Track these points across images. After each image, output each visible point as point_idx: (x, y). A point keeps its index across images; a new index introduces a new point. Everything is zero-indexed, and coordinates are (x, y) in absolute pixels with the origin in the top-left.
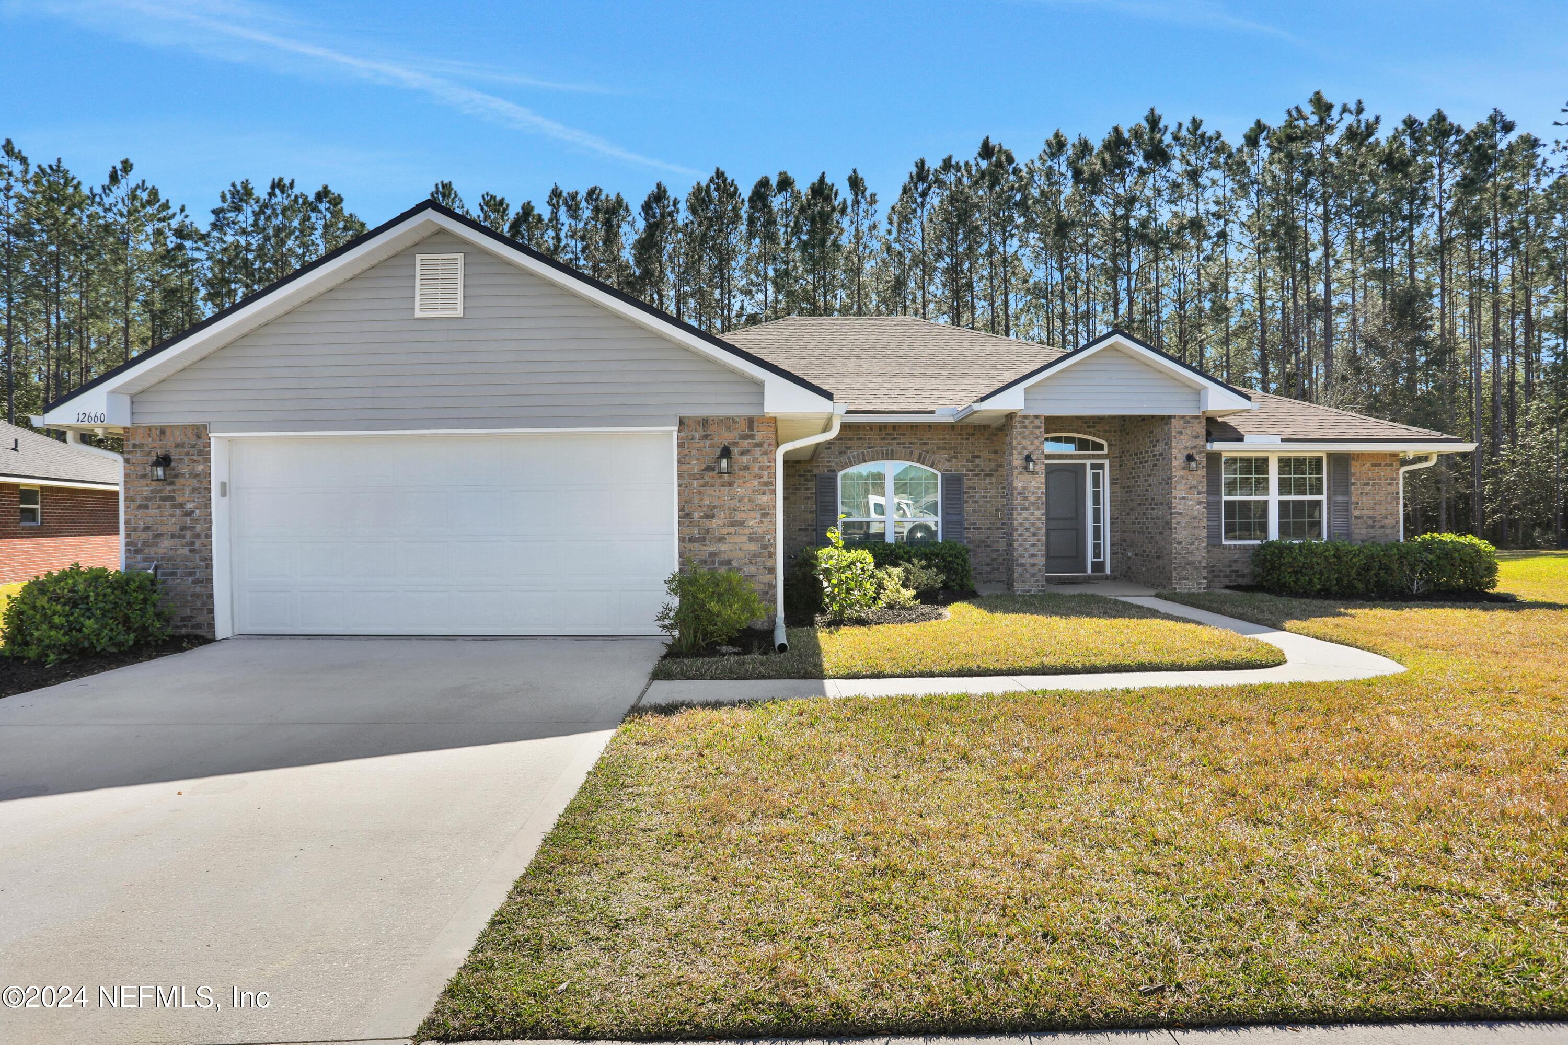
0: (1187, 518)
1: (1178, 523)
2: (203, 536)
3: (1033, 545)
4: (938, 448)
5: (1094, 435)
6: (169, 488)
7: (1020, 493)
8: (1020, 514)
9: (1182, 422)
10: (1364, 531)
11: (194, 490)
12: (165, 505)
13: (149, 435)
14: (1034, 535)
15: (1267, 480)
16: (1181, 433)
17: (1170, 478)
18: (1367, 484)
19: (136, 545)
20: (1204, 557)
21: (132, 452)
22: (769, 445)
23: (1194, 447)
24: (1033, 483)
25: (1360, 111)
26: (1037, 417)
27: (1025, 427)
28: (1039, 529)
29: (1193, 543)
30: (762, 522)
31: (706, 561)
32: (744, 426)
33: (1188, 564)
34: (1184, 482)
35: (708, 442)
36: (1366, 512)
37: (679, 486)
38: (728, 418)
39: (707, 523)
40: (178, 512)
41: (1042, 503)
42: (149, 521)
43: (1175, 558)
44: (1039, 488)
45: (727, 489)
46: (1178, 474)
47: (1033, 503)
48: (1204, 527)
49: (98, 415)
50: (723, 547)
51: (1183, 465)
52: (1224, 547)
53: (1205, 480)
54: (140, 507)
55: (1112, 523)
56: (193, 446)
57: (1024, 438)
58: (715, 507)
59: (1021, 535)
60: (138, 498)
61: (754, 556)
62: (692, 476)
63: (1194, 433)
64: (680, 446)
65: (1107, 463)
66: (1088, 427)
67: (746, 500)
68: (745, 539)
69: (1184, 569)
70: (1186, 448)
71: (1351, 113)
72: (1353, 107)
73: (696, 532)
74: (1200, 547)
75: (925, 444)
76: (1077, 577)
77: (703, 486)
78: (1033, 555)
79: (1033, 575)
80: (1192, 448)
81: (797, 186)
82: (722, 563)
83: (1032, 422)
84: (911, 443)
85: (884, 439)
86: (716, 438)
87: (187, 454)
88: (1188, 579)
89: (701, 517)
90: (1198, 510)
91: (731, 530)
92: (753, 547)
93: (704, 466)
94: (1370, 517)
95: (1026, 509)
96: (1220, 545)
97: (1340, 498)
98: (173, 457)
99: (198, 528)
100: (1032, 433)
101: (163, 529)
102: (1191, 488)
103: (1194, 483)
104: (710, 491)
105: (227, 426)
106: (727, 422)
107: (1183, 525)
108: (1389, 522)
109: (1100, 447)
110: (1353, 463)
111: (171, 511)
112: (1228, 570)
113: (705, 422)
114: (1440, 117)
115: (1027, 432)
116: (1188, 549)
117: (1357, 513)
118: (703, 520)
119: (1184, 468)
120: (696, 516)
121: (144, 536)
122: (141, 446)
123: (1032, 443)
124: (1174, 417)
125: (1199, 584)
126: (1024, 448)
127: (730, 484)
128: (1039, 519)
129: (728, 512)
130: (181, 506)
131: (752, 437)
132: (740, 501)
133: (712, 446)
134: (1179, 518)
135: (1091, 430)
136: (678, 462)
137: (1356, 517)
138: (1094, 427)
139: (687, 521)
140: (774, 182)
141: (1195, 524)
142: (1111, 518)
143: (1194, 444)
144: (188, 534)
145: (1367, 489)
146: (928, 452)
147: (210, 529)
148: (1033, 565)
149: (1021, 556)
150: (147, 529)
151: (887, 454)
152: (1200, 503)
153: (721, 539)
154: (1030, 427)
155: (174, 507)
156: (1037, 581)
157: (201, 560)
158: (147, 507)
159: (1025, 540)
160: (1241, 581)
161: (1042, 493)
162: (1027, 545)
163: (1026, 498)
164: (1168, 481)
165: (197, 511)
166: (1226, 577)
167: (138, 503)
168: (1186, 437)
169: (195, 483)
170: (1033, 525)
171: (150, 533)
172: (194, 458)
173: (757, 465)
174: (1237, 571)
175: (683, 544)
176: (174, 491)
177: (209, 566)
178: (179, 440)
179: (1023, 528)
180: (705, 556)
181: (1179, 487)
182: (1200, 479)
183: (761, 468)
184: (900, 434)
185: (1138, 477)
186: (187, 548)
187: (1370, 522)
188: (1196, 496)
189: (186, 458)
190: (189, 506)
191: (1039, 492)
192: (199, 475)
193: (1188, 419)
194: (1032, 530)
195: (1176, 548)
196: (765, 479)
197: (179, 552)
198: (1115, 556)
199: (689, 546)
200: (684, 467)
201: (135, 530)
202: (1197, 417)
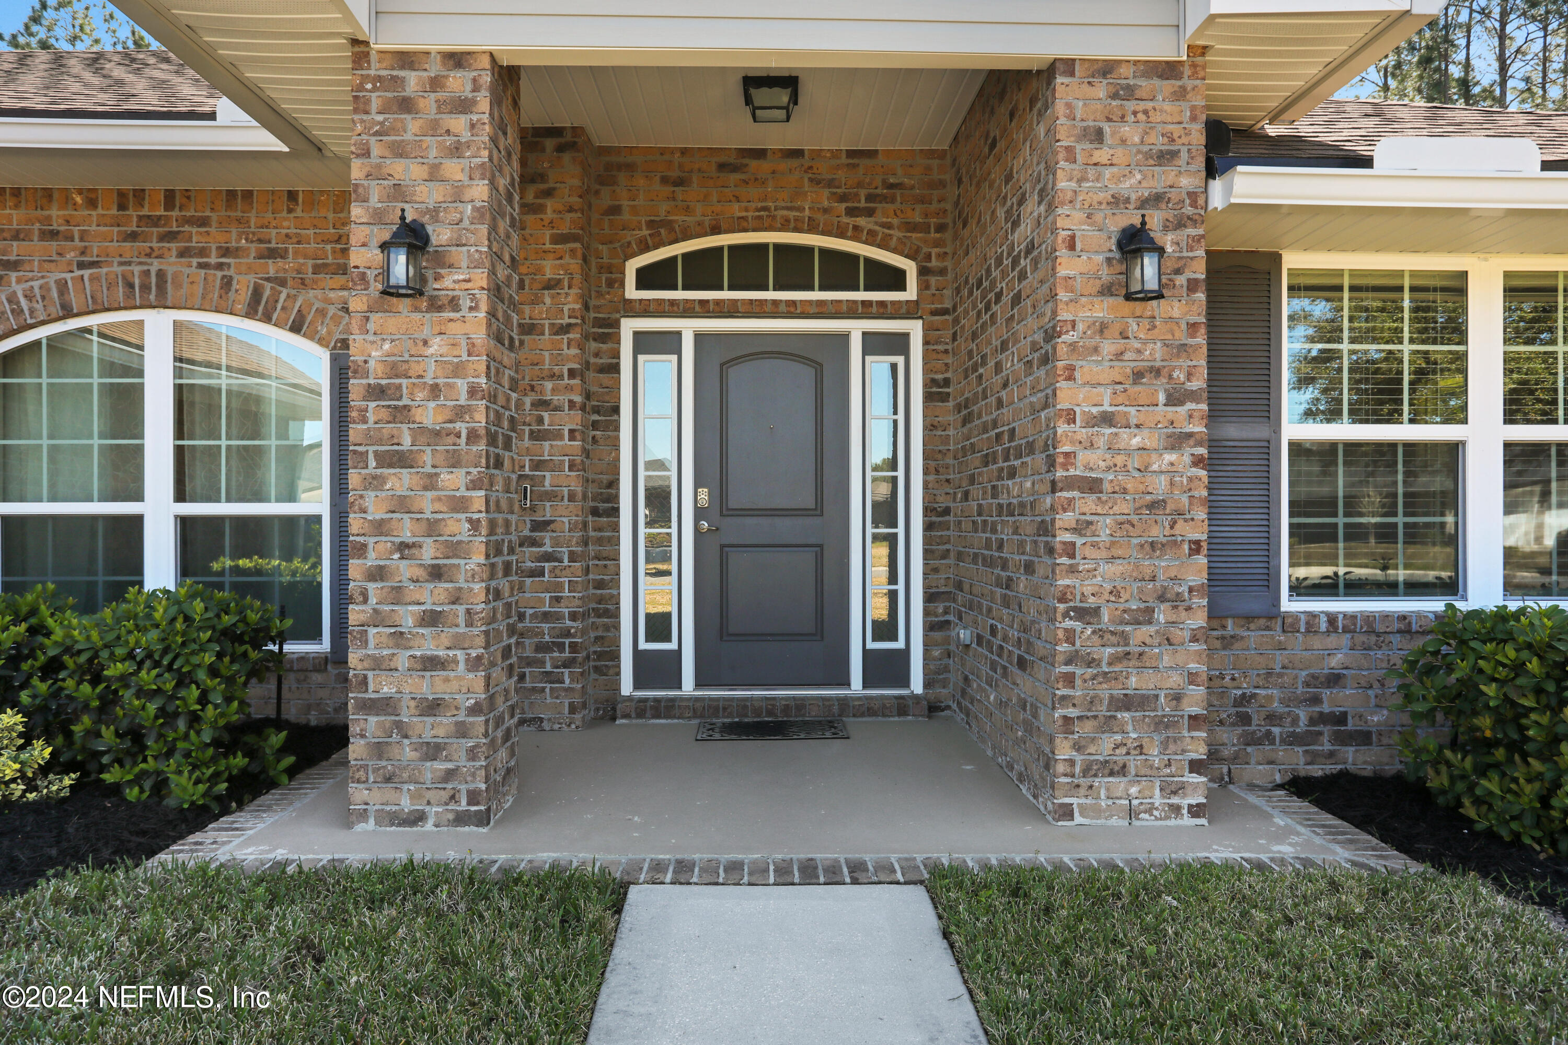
0: (1123, 507)
1: (1080, 528)
3: (431, 619)
4: (317, 269)
5: (871, 239)
7: (377, 392)
8: (375, 482)
9: (1101, 90)
14: (436, 573)
15: (1460, 363)
16: (1098, 136)
17: (1048, 332)
20: (1192, 678)
23: (1156, 199)
24: (436, 346)
26: (457, 60)
27: (406, 105)
28: (455, 549)
29: (1145, 616)
33: (1127, 703)
34: (1108, 347)
41: (473, 436)
43: (1070, 680)
44: (458, 370)
46: (1081, 313)
47: (436, 435)
48: (1196, 547)
51: (1106, 275)
52: (1289, 624)
53: (1201, 339)
55: (928, 527)
57: (399, 151)
59: (378, 574)
63: (1158, 142)
65: (915, 329)
66: (851, 212)
70: (1117, 202)
74: (1178, 634)
75: (273, 254)
76: (800, 704)
78: (431, 664)
79: (433, 751)
80: (1144, 203)
83: (436, 84)
84: (226, 252)
85: (133, 237)
88: (1123, 771)
90: (1171, 471)
95: (401, 460)
96: (1273, 614)
100: (433, 128)
102: (1138, 376)
103: (1155, 352)
107: (1104, 536)
109: (896, 279)
112: (1303, 715)
115: (412, 126)
116: (1124, 638)
119: (1107, 291)
123: (434, 174)
124: (1069, 65)
126: (398, 192)
128: (459, 505)
134: (1087, 504)
135: (861, 221)
138: (870, 213)
141: (1158, 533)
142: (927, 511)
143: (1158, 185)
146: (282, 282)
148: (432, 707)
149: (378, 664)
151: (145, 288)
152: (1177, 441)
154: (428, 104)
156: (450, 775)
159: (397, 595)
161: (473, 391)
162: (407, 617)
163: (401, 414)
164: (1040, 344)
166: (1293, 739)
168: (1121, 156)
170: (432, 528)
174: (1342, 719)
179: (385, 544)
181: (1087, 369)
182: (1181, 336)
184: (189, 221)
188: (1163, 412)
191: (462, 385)
193: (1126, 75)
194: (429, 552)
195: (1070, 637)
198: (937, 635)
202: (1169, 70)
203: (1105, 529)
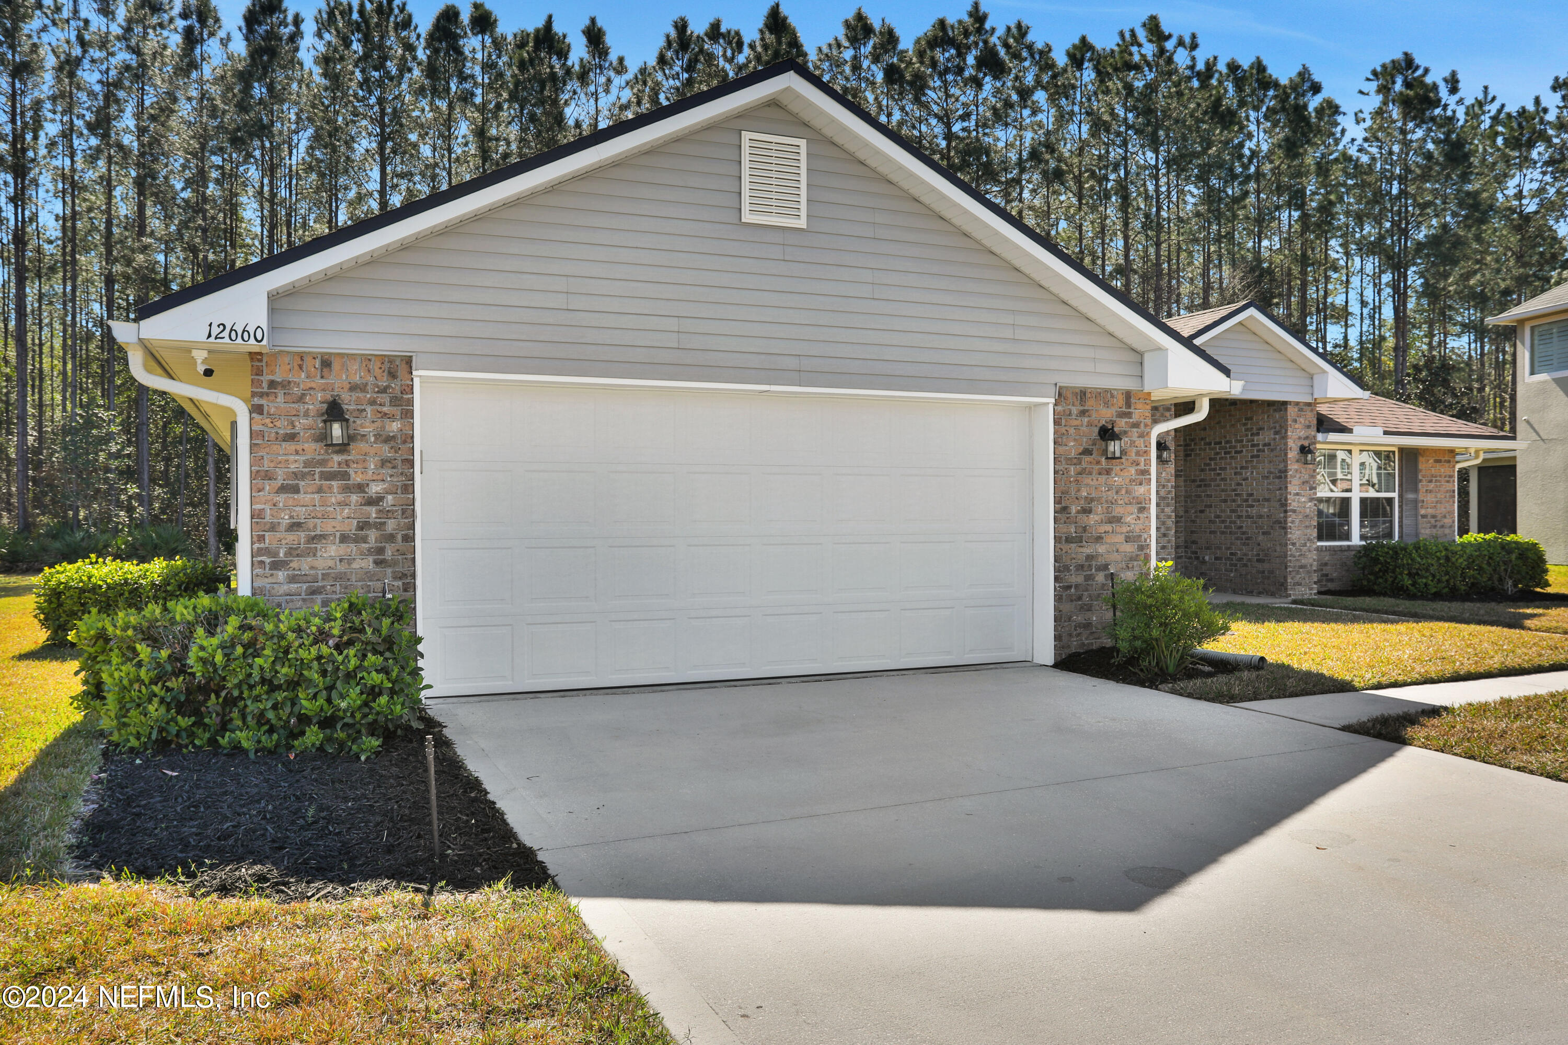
0: (1300, 517)
1: (1293, 522)
2: (399, 537)
6: (337, 458)
9: (1296, 409)
10: (1428, 531)
11: (384, 463)
12: (330, 487)
13: (301, 367)
15: (1350, 475)
16: (1295, 421)
17: (1286, 471)
18: (1431, 481)
19: (276, 554)
20: (1315, 560)
21: (267, 394)
22: (1146, 425)
23: (1307, 438)
25: (1194, 46)
29: (1305, 545)
30: (1139, 518)
31: (1082, 566)
32: (1120, 401)
33: (1302, 567)
34: (1298, 476)
35: (1086, 420)
36: (1430, 511)
37: (1056, 472)
38: (1106, 391)
39: (1084, 519)
40: (354, 498)
41: (1173, 498)
42: (301, 513)
43: (1291, 561)
44: (1169, 481)
45: (1104, 477)
46: (1293, 467)
47: (1163, 498)
48: (1315, 527)
49: (251, 329)
50: (1101, 549)
51: (1297, 457)
54: (283, 489)
56: (384, 390)
58: (1092, 500)
60: (280, 473)
61: (1131, 559)
62: (1069, 461)
63: (1307, 422)
64: (1057, 422)
67: (1123, 492)
68: (1121, 538)
69: (1298, 573)
70: (1300, 438)
71: (1185, 47)
72: (1187, 40)
73: (1073, 530)
74: (1312, 549)
77: (1080, 474)
80: (1304, 439)
81: (500, 29)
82: (1099, 569)
86: (1094, 415)
87: (373, 402)
88: (1301, 584)
89: (1078, 512)
90: (1310, 508)
91: (1108, 527)
92: (1129, 548)
93: (1081, 449)
94: (1434, 517)
97: (1410, 496)
98: (345, 407)
99: (391, 525)
101: (328, 527)
102: (1304, 483)
103: (1307, 477)
104: (1087, 480)
105: (448, 361)
106: (1105, 395)
107: (1297, 524)
108: (1447, 521)
110: (1421, 459)
111: (340, 497)
113: (1082, 394)
114: (1260, 67)
116: (1301, 550)
117: (1423, 512)
118: (1080, 516)
119: (1297, 461)
120: (1074, 509)
121: (291, 538)
122: (286, 385)
124: (1290, 403)
125: (1311, 589)
127: (1108, 472)
128: (1169, 517)
129: (1105, 506)
130: (361, 488)
131: (1128, 415)
132: (1117, 493)
133: (1090, 424)
134: (1294, 516)
136: (1055, 443)
137: (1424, 516)
139: (1063, 517)
140: (465, 17)
141: (1307, 524)
143: (1307, 434)
144: (373, 535)
145: (1432, 486)
147: (412, 527)
150: (295, 526)
152: (1311, 500)
153: (1099, 539)
155: (347, 489)
157: (395, 578)
158: (295, 490)
160: (1331, 586)
161: (1172, 487)
164: (1282, 475)
165: (390, 497)
166: (1327, 581)
167: (279, 482)
168: (1300, 426)
169: (385, 450)
170: (1165, 523)
171: (303, 535)
172: (385, 409)
173: (1134, 450)
174: (1328, 575)
175: (1059, 546)
176: (347, 463)
177: (410, 587)
178: (357, 379)
180: (1081, 559)
181: (1293, 481)
182: (1311, 473)
183: (1138, 454)
185: (1224, 469)
186: (371, 559)
187: (1433, 521)
188: (1309, 492)
189: (369, 409)
190: (375, 489)
192: (393, 438)
193: (1301, 406)
195: (1291, 550)
196: (1142, 467)
197: (355, 565)
199: (1065, 547)
200: (1061, 449)
201: (273, 528)
202: (1309, 404)
203: (1297, 521)
